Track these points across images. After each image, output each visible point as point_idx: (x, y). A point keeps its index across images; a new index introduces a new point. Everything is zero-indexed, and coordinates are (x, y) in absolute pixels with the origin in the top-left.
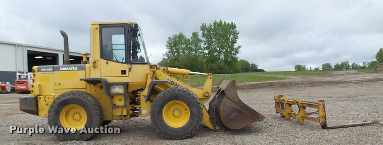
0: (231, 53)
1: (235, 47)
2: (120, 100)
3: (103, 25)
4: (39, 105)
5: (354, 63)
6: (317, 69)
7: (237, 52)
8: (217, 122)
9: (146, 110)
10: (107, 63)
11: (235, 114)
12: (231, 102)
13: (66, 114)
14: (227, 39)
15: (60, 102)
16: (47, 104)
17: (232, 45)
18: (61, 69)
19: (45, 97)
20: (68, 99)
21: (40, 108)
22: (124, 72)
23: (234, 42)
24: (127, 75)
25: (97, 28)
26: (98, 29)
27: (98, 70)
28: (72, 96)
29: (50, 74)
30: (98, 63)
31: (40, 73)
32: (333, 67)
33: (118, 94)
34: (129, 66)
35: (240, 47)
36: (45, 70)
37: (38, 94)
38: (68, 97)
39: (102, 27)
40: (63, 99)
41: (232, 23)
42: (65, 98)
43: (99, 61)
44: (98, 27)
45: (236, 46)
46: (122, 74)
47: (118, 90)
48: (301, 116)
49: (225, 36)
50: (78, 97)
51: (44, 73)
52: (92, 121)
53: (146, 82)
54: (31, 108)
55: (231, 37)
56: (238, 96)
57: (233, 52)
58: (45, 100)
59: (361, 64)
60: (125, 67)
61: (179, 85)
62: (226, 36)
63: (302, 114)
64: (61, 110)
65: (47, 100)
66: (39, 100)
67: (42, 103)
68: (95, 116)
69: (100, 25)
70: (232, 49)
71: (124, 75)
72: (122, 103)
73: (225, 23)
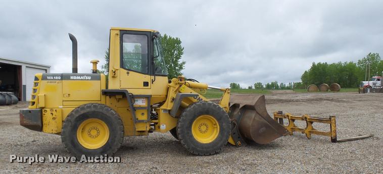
0: (175, 69)
1: (179, 63)
2: (143, 114)
3: (125, 32)
4: (44, 118)
5: (282, 84)
6: (250, 88)
7: (181, 68)
8: (239, 137)
9: (165, 125)
10: (128, 73)
11: (264, 129)
12: (261, 117)
13: (83, 129)
14: (172, 54)
15: (79, 116)
16: (54, 118)
17: (176, 61)
18: (72, 78)
19: (52, 110)
20: (88, 112)
21: (44, 122)
22: (146, 84)
23: (178, 57)
24: (149, 87)
25: (117, 34)
26: (119, 36)
27: (117, 80)
28: (93, 109)
29: (58, 83)
30: (118, 73)
31: (46, 81)
32: (264, 86)
33: (141, 108)
34: (153, 77)
35: (184, 63)
36: (52, 78)
37: (43, 106)
38: (88, 110)
39: (123, 34)
40: (82, 112)
41: (177, 39)
42: (85, 111)
43: (119, 71)
44: (118, 32)
45: (180, 61)
46: (144, 85)
47: (140, 103)
48: (309, 131)
49: (169, 51)
50: (101, 110)
51: (51, 82)
52: (115, 137)
53: (167, 96)
54: (35, 123)
55: (175, 52)
56: (266, 111)
57: (177, 68)
58: (52, 114)
59: (287, 85)
60: (148, 78)
61: (202, 99)
62: (171, 51)
63: (309, 129)
64: (80, 124)
65: (54, 113)
66: (43, 113)
67: (47, 117)
68: (119, 132)
69: (120, 30)
70: (176, 65)
71: (146, 87)
72: (145, 117)
73: (170, 38)
